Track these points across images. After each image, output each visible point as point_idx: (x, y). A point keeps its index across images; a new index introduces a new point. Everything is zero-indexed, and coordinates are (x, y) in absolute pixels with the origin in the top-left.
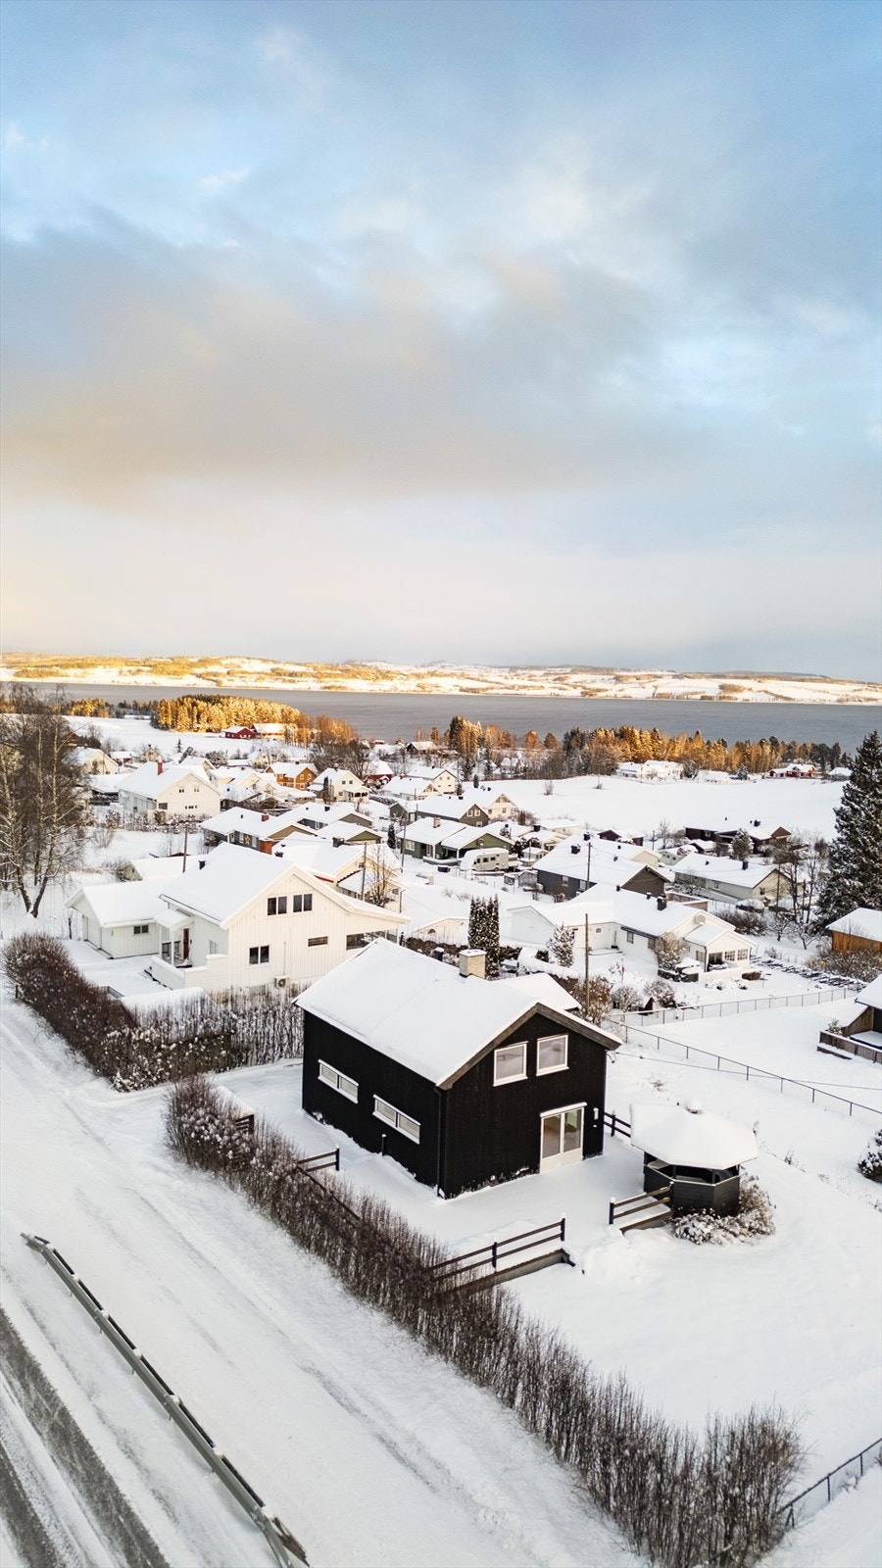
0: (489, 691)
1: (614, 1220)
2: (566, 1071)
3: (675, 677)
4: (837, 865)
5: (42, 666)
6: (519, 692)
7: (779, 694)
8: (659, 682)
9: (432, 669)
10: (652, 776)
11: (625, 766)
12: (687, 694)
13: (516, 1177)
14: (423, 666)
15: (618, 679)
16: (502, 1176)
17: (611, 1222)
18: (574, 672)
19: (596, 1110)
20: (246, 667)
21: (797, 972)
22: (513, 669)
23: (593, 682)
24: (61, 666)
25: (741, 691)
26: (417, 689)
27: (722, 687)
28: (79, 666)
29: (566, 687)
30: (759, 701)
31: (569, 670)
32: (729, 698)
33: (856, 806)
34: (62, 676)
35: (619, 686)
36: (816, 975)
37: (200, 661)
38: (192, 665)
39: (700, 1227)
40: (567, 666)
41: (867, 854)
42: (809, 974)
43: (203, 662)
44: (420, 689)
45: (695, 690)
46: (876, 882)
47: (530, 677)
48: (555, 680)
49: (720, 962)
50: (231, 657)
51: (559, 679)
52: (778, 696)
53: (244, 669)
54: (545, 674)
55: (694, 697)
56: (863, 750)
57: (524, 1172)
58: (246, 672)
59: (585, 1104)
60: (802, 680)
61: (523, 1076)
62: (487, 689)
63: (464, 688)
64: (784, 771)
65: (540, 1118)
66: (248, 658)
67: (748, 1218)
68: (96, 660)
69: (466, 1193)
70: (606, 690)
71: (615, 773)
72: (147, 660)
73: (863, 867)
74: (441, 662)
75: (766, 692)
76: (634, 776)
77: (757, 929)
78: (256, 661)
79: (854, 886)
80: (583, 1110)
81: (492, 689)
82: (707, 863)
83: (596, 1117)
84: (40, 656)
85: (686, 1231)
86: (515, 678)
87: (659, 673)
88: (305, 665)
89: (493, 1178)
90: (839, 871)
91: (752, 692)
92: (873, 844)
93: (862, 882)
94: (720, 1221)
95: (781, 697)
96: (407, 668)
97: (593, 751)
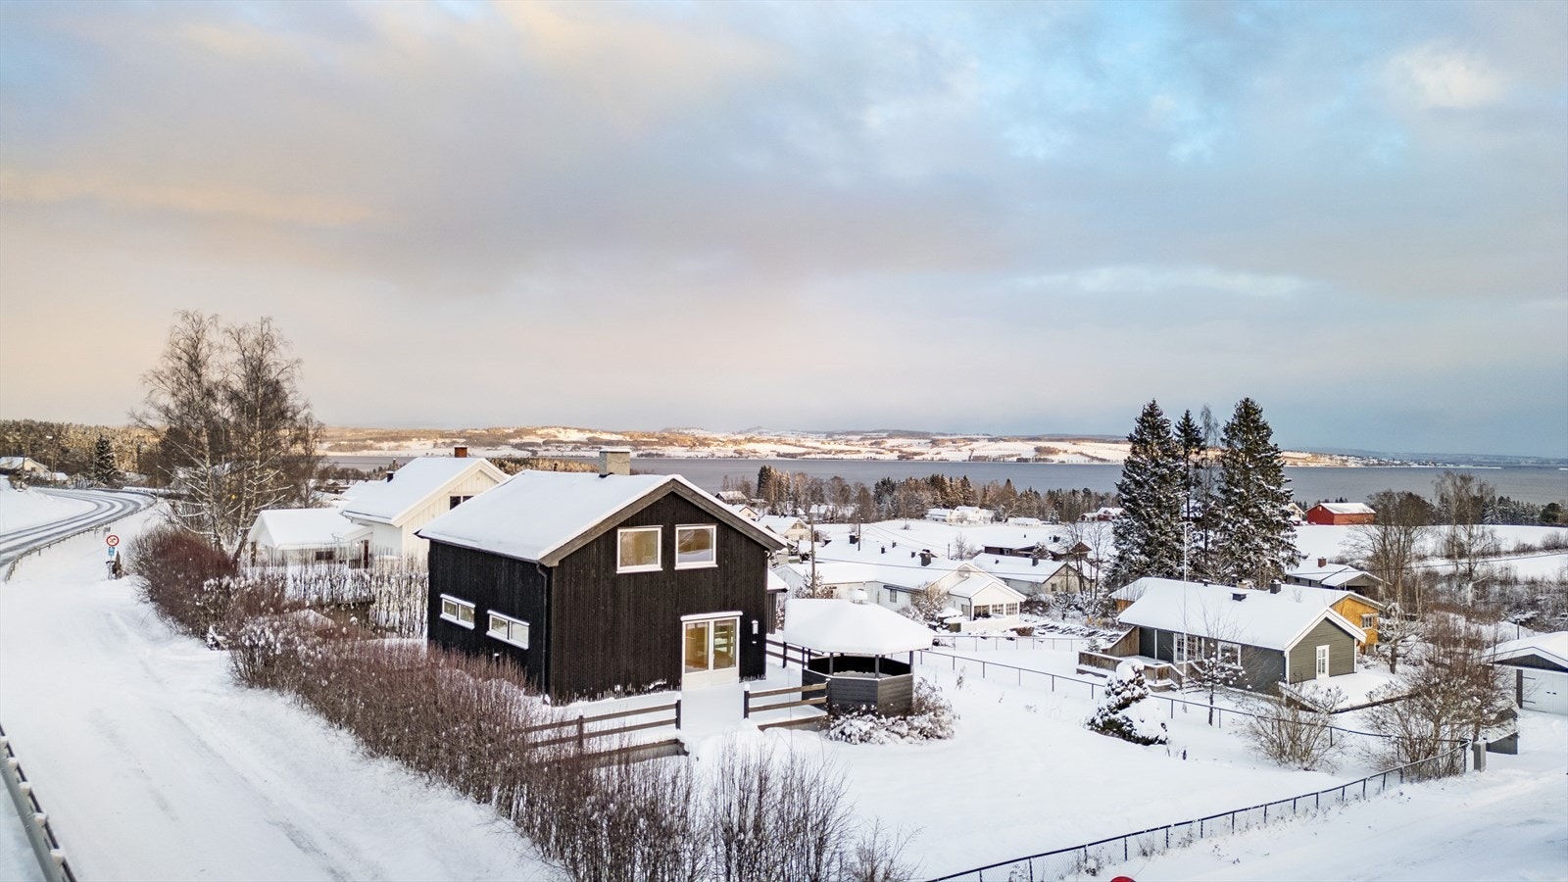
0: (806, 456)
1: (750, 714)
2: (714, 568)
3: (990, 440)
4: (1122, 541)
5: (356, 440)
6: (836, 457)
7: (1094, 455)
8: (975, 445)
9: (749, 436)
10: (961, 520)
11: (934, 511)
12: (1003, 456)
13: (649, 691)
14: (740, 433)
15: (934, 443)
16: (630, 688)
17: (746, 716)
18: (890, 436)
19: (755, 623)
20: (562, 437)
21: (1074, 633)
22: (830, 435)
23: (910, 445)
24: (375, 440)
25: (1057, 453)
26: (734, 455)
27: (1038, 449)
28: (394, 439)
29: (882, 451)
30: (1074, 462)
31: (885, 435)
32: (1045, 460)
33: (1138, 478)
34: (376, 449)
35: (936, 450)
36: (1094, 633)
37: (516, 432)
38: (509, 436)
39: (859, 725)
40: (884, 431)
41: (1152, 527)
42: (1086, 633)
43: (519, 433)
44: (737, 455)
45: (1011, 453)
46: (1162, 555)
47: (847, 442)
48: (872, 444)
49: (987, 616)
50: (547, 427)
51: (875, 443)
52: (1093, 458)
53: (560, 439)
54: (861, 439)
55: (1010, 459)
56: (1142, 420)
57: (659, 686)
58: (562, 442)
59: (741, 613)
60: (1117, 442)
61: (657, 567)
62: (804, 454)
63: (781, 453)
64: (1095, 515)
65: (681, 622)
66: (565, 428)
67: (919, 721)
68: (411, 433)
69: (580, 702)
70: (923, 454)
71: (925, 518)
72: (462, 432)
73: (1149, 541)
74: (758, 428)
75: (1081, 454)
76: (944, 520)
77: (1041, 609)
78: (572, 431)
79: (1140, 562)
80: (738, 619)
81: (809, 453)
82: (997, 562)
83: (755, 630)
84: (355, 430)
85: (843, 733)
86: (832, 443)
87: (975, 437)
88: (621, 433)
89: (618, 688)
90: (1124, 547)
91: (1068, 453)
92: (1158, 516)
93: (1149, 557)
94: (884, 720)
95: (1097, 458)
96: (724, 435)
97: (901, 497)
